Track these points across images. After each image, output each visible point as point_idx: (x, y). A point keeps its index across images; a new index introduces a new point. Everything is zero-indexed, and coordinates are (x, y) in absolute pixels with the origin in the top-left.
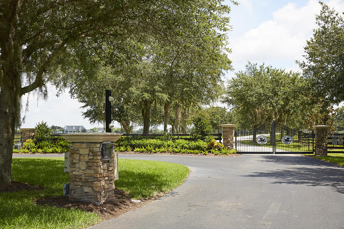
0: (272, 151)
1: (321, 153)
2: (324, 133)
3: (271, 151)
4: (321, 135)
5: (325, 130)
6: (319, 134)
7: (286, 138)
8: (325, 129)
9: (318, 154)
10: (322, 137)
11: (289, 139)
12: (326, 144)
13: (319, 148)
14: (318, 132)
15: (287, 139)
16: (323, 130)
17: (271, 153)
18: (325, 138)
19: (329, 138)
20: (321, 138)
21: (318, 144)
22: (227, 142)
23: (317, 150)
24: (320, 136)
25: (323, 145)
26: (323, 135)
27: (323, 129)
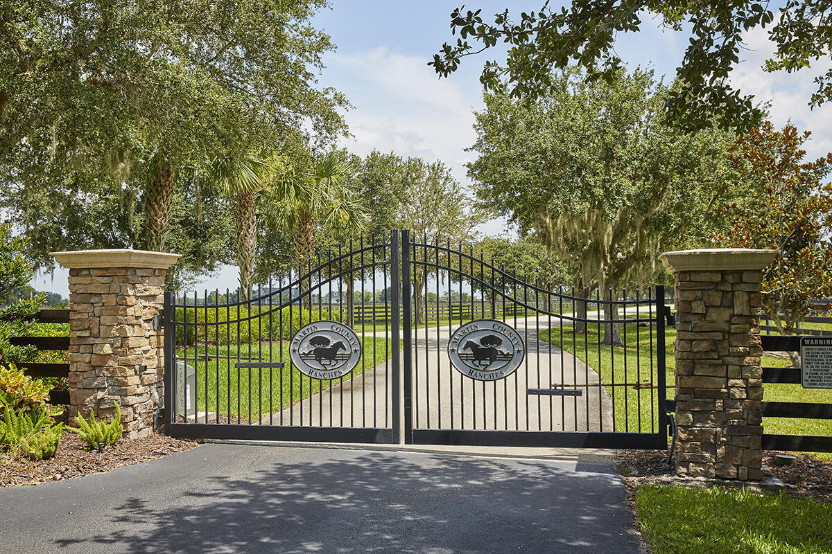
0: (390, 426)
1: (714, 453)
2: (732, 306)
3: (381, 425)
4: (713, 315)
5: (741, 281)
6: (698, 308)
7: (476, 340)
8: (740, 273)
9: (687, 455)
10: (719, 336)
11: (499, 342)
12: (749, 388)
13: (701, 416)
14: (690, 296)
15: (483, 341)
16: (730, 279)
17: (378, 436)
18: (744, 337)
19: (771, 344)
20: (715, 342)
21: (690, 382)
22: (94, 367)
23: (686, 427)
24: (705, 325)
25: (729, 396)
26: (726, 314)
27: (723, 273)
